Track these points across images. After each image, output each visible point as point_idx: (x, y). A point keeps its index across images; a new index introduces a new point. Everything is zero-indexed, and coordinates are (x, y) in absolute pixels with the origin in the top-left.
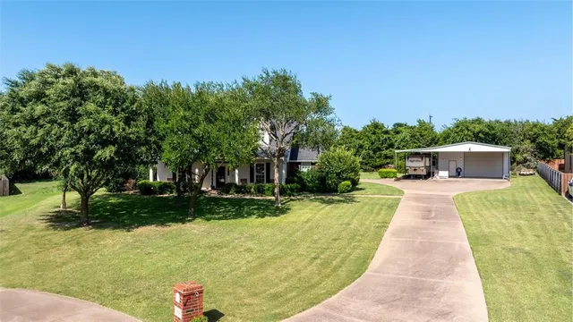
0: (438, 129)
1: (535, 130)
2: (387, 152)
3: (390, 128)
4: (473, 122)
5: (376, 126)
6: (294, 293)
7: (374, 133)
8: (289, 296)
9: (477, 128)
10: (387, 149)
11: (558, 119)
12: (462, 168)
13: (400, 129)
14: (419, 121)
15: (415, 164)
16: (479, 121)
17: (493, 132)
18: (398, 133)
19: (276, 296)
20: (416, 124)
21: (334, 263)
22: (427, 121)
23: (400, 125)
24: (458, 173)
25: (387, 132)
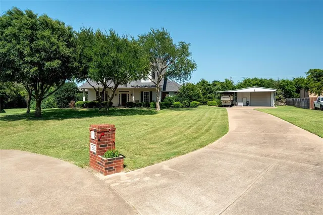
0: (235, 83)
1: (284, 83)
2: (210, 95)
3: (211, 83)
4: (253, 79)
5: (204, 82)
6: (183, 142)
7: (203, 85)
8: (181, 143)
9: (255, 82)
10: (209, 93)
11: (296, 78)
12: (249, 101)
13: (216, 83)
14: (226, 80)
15: (225, 99)
16: (256, 79)
17: (263, 84)
18: (215, 85)
19: (170, 143)
20: (224, 81)
21: (205, 128)
22: (230, 80)
23: (215, 81)
24: (247, 104)
25: (209, 85)
